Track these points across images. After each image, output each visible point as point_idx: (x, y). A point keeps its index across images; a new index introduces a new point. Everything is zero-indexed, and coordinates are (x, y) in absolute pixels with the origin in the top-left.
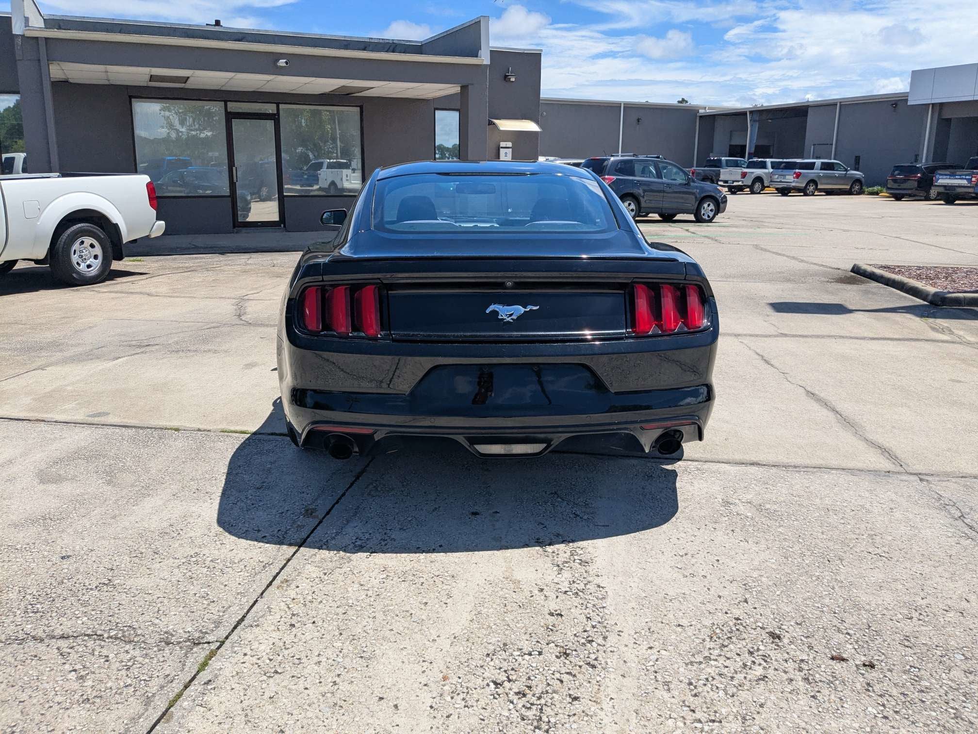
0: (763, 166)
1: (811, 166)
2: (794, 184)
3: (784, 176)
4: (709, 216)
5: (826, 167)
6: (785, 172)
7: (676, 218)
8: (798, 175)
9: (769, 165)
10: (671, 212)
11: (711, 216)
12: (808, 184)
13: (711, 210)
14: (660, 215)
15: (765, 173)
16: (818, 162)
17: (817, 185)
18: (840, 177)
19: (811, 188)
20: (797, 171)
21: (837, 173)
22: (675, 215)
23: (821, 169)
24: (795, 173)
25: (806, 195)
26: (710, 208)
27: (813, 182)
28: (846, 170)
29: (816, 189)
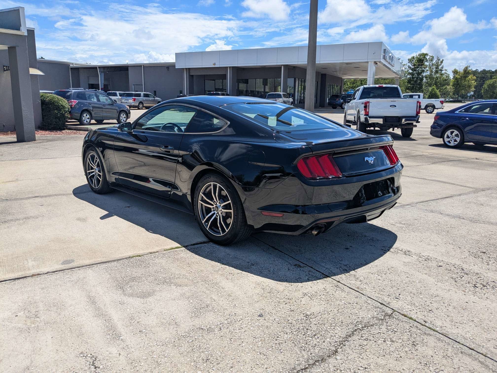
0: (115, 95)
1: (139, 95)
2: (133, 104)
3: (128, 100)
4: (124, 121)
5: (146, 96)
6: (128, 98)
7: (104, 122)
8: (134, 100)
9: (118, 95)
10: (101, 119)
11: (125, 120)
12: (139, 104)
13: (125, 117)
14: (96, 121)
15: (117, 98)
16: (142, 93)
17: (143, 105)
18: (152, 101)
19: (141, 106)
20: (134, 97)
21: (150, 99)
22: (103, 121)
23: (144, 97)
24: (133, 99)
25: (139, 109)
26: (124, 117)
27: (141, 103)
28: (154, 97)
29: (143, 107)
